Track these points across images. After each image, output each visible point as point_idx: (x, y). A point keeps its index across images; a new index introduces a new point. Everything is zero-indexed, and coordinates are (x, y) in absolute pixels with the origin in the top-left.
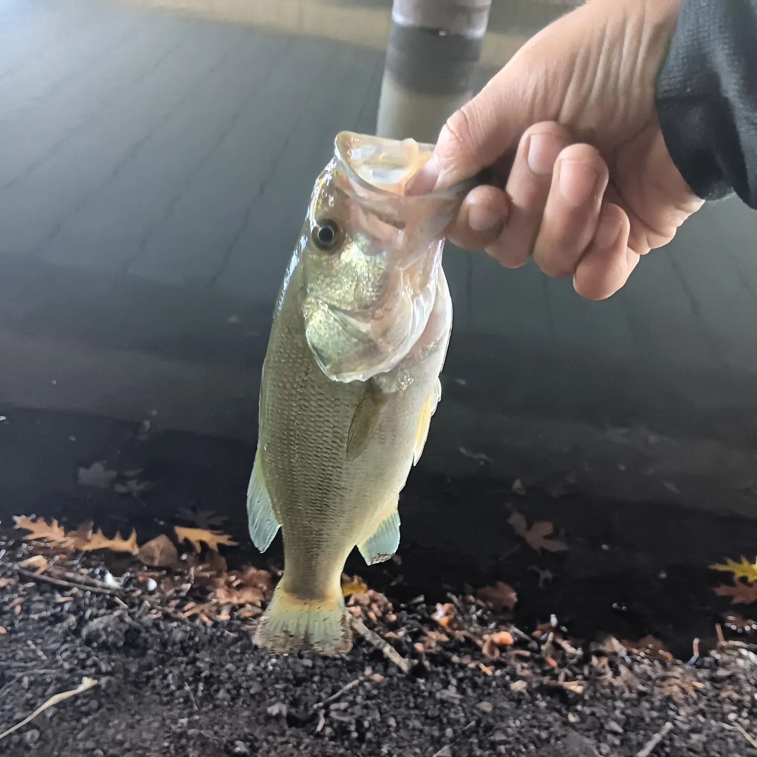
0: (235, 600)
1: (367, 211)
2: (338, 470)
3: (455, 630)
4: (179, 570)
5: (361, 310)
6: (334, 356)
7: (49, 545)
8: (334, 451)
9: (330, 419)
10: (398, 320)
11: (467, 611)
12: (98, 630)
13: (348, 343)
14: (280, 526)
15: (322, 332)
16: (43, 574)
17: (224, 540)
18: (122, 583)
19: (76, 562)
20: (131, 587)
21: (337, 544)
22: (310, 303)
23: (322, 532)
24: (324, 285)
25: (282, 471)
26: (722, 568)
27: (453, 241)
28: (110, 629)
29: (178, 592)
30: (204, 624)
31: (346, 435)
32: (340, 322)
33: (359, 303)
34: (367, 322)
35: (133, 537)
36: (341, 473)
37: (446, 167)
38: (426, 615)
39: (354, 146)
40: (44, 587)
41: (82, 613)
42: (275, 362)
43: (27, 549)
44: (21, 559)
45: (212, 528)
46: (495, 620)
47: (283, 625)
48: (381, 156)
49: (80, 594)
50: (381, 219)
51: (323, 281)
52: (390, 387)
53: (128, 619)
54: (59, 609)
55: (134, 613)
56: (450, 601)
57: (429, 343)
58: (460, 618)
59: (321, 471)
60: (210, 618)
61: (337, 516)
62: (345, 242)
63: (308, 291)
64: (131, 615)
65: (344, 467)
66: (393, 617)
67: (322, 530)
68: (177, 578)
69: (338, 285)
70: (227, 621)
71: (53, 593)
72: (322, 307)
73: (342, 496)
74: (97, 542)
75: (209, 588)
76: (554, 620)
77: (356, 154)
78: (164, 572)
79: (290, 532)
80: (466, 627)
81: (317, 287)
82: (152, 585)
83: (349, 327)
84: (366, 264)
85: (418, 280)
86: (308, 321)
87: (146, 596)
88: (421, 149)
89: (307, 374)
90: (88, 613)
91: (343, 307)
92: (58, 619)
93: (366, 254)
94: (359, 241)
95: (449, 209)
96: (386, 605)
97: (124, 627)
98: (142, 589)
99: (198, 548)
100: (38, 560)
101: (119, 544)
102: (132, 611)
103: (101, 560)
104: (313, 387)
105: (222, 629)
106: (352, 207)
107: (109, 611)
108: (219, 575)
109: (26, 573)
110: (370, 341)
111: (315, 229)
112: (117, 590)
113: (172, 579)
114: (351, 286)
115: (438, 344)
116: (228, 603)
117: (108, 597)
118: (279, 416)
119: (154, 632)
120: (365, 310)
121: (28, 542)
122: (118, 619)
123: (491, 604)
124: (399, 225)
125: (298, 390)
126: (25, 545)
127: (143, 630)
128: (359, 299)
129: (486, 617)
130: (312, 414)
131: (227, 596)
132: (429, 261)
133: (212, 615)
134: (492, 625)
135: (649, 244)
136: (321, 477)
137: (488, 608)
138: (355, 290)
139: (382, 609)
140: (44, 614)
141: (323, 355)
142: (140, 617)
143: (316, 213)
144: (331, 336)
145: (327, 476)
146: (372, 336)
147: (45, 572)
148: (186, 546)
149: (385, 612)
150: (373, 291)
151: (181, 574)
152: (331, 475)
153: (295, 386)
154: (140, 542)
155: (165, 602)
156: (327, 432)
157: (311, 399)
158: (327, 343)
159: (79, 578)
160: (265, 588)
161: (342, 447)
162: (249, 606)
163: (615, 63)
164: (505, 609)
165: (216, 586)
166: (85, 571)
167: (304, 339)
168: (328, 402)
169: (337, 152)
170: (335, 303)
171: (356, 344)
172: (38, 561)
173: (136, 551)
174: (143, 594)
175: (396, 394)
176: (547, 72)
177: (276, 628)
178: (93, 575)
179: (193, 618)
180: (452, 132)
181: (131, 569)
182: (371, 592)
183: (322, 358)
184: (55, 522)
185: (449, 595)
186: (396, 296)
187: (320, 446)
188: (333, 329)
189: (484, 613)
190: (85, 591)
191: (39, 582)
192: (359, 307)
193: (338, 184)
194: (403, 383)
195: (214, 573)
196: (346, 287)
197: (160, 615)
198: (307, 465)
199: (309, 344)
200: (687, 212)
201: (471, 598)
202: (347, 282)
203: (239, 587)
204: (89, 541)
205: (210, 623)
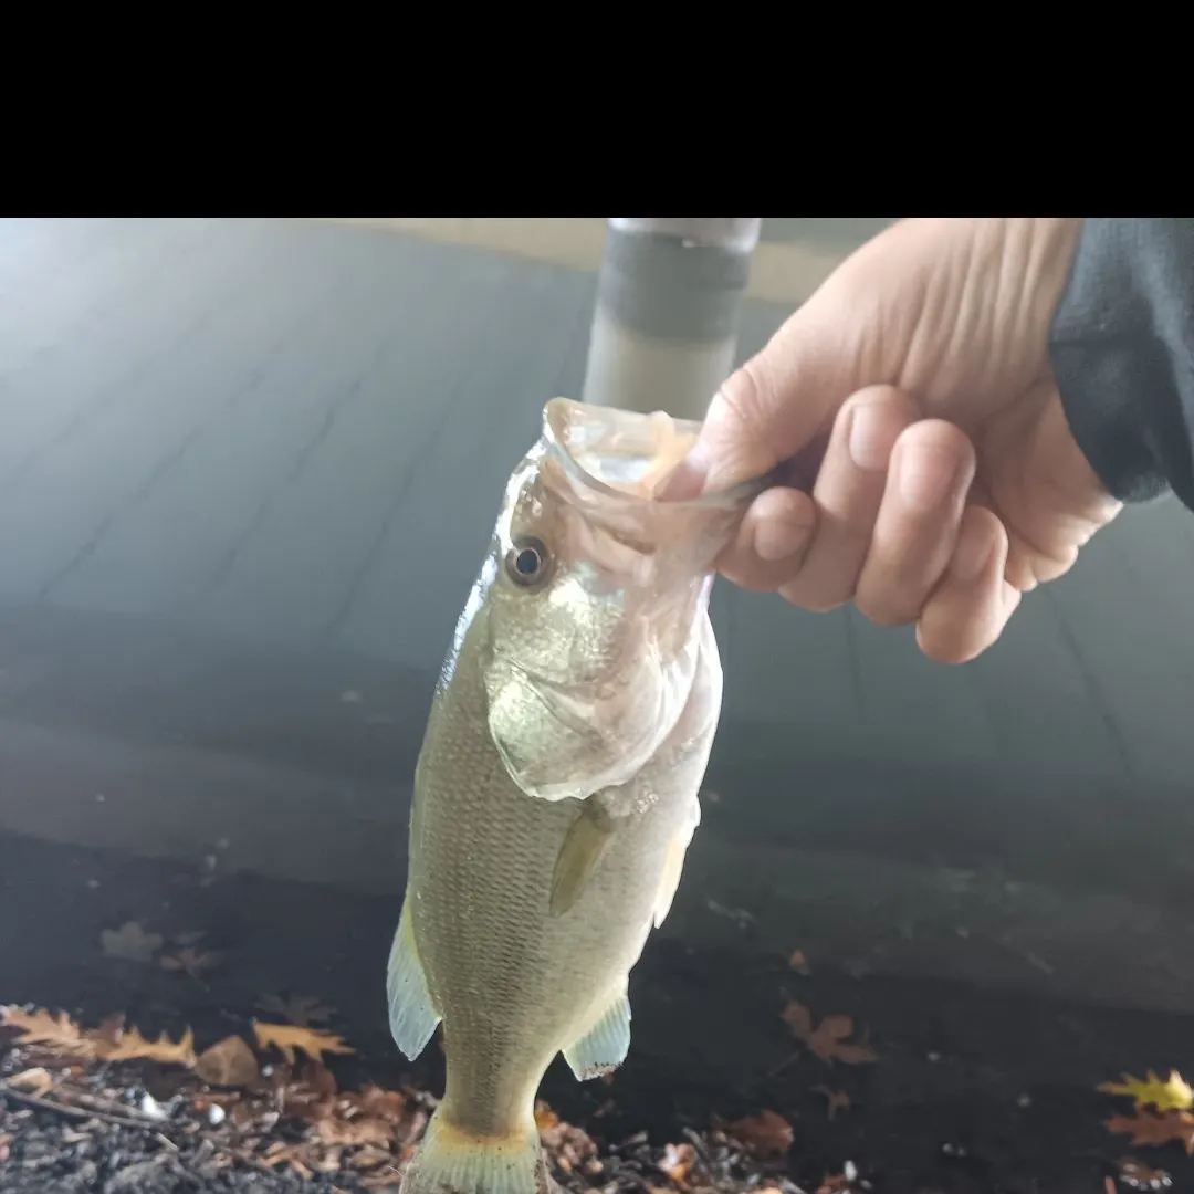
0: (348, 1139)
1: (593, 524)
2: (536, 931)
3: (694, 1185)
4: (261, 1091)
5: (580, 683)
6: (535, 757)
7: (55, 1052)
8: (531, 902)
9: (526, 852)
10: (638, 699)
11: (714, 1156)
12: (130, 1185)
13: (557, 735)
14: (439, 1019)
15: (514, 718)
16: (44, 1096)
17: (332, 1044)
18: (170, 1111)
19: (97, 1078)
20: (184, 1118)
21: (530, 1049)
22: (498, 671)
23: (507, 1029)
24: (522, 642)
25: (445, 932)
26: (1117, 1089)
27: (728, 576)
28: (148, 1184)
29: (257, 1125)
30: (299, 1176)
31: (550, 876)
32: (546, 702)
33: (577, 672)
34: (590, 703)
35: (188, 1039)
36: (540, 936)
37: (720, 459)
38: (650, 1163)
39: (574, 422)
40: (46, 1118)
41: (105, 1159)
42: (437, 759)
43: (19, 1058)
44: (9, 1074)
45: (313, 1025)
46: (757, 1171)
47: (442, 1177)
48: (615, 440)
49: (104, 1129)
50: (616, 538)
51: (520, 636)
52: (621, 808)
53: (177, 1168)
54: (68, 1152)
55: (188, 1159)
56: (688, 1141)
57: (685, 739)
58: (703, 1168)
59: (508, 933)
60: (307, 1166)
61: (532, 1003)
62: (558, 573)
63: (496, 651)
64: (182, 1161)
65: (545, 926)
66: (597, 1166)
67: (507, 1026)
68: (256, 1104)
69: (544, 643)
70: (335, 1170)
71: (59, 1126)
72: (517, 678)
73: (540, 973)
74: (131, 1047)
75: (306, 1119)
76: (850, 1171)
77: (577, 435)
78: (236, 1095)
79: (456, 1028)
80: (712, 1180)
81: (511, 646)
82: (217, 1114)
83: (560, 710)
84: (589, 608)
85: (670, 637)
86: (493, 699)
87: (208, 1133)
88: (678, 430)
89: (488, 778)
90: (116, 1158)
91: (552, 678)
92: (67, 1167)
93: (591, 592)
94: (579, 572)
95: (724, 525)
96: (586, 1147)
97: (172, 1181)
98: (200, 1121)
99: (291, 1058)
100: (38, 1075)
101: (166, 1051)
102: (183, 1155)
103: (138, 1076)
104: (498, 799)
105: (327, 1185)
106: (570, 519)
107: (148, 1156)
108: (323, 1099)
109: (19, 1095)
110: (592, 732)
111: (510, 553)
112: (163, 1123)
113: (250, 1107)
114: (564, 644)
115: (699, 741)
116: (336, 1144)
117: (147, 1134)
118: (442, 844)
119: (220, 1188)
120: (586, 682)
121: (22, 1047)
122: (161, 1168)
123: (752, 1146)
124: (644, 548)
125: (474, 804)
126: (16, 1053)
127: (202, 1185)
128: (577, 665)
129: (744, 1167)
130: (495, 842)
131: (335, 1133)
132: (688, 607)
133: (311, 1162)
134: (754, 1179)
135: (1036, 575)
136: (508, 943)
137: (748, 1152)
138: (571, 650)
139: (581, 1153)
140: (46, 1160)
141: (516, 754)
142: (198, 1165)
143: (512, 527)
144: (529, 725)
145: (519, 942)
146: (595, 724)
147: (49, 1095)
148: (273, 1054)
149: (586, 1157)
150: (600, 653)
151: (263, 1098)
152: (524, 940)
153: (470, 796)
154: (199, 1048)
155: (237, 1141)
156: (520, 871)
157: (495, 819)
158: (523, 735)
159: (102, 1103)
160: (396, 1119)
161: (542, 895)
162: (369, 1149)
163: (988, 294)
164: (775, 1154)
165: (317, 1116)
166: (111, 1093)
167: (487, 727)
168: (522, 825)
169: (548, 431)
170: (538, 671)
171: (570, 737)
172: (39, 1077)
173: (191, 1062)
174: (202, 1129)
175: (628, 820)
176: (881, 308)
177: (431, 1181)
178: (123, 1099)
179: (281, 1166)
180: (730, 404)
181: (183, 1089)
182: (564, 1127)
183: (514, 760)
184: (65, 1017)
185: (686, 1131)
186: (637, 662)
187: (508, 893)
188: (533, 713)
189: (741, 1159)
190: (110, 1124)
191: (38, 1110)
192: (578, 678)
193: (548, 482)
194: (641, 802)
195: (314, 1096)
196: (556, 647)
197: (228, 1161)
198: (488, 924)
199: (494, 735)
200: (1095, 521)
201: (722, 1136)
202: (559, 638)
203: (355, 1119)
204: (116, 1046)
205: (307, 1174)
